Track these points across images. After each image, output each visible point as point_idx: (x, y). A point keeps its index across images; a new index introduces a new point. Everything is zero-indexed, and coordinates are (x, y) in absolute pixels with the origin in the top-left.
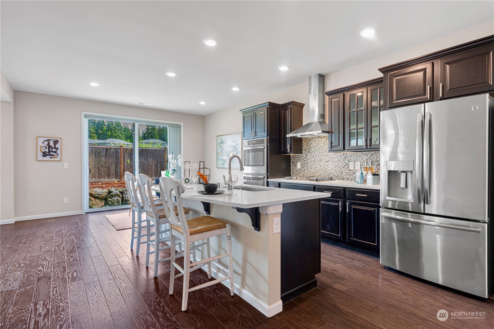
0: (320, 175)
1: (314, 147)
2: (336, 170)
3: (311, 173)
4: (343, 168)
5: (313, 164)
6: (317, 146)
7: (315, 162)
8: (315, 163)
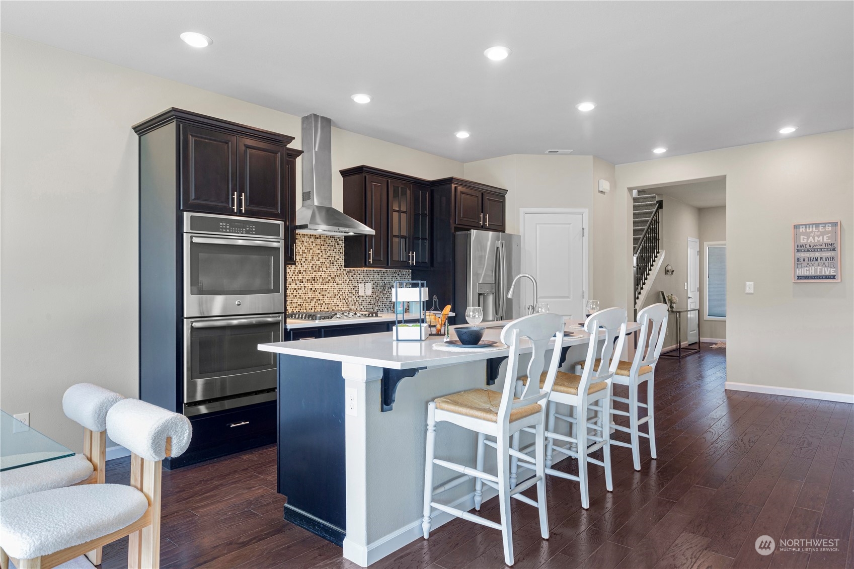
0: (313, 308)
1: (301, 253)
2: (339, 297)
3: (295, 305)
4: (350, 293)
5: (299, 288)
6: (306, 251)
7: (302, 282)
8: (302, 285)
